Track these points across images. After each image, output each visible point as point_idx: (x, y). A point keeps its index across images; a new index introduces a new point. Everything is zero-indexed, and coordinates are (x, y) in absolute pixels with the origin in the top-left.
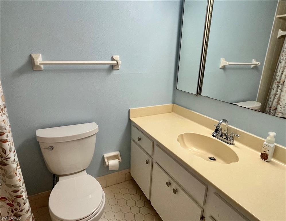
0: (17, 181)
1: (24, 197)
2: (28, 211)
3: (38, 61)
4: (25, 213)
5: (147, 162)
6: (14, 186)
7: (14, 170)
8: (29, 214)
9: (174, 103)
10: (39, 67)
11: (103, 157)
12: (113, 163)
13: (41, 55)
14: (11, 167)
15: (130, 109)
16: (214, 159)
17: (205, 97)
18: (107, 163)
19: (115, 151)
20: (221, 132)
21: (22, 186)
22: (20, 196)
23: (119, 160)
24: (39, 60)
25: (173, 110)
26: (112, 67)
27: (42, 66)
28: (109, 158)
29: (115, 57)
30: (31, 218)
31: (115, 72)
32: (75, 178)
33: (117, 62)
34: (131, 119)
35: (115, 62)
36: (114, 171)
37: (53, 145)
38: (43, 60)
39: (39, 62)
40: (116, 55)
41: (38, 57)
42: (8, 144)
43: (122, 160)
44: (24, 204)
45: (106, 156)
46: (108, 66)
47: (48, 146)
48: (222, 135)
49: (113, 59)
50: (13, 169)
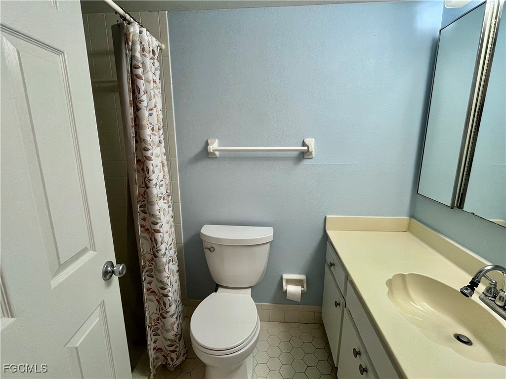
0: (165, 277)
1: (170, 298)
2: (173, 316)
3: (211, 147)
4: (170, 316)
5: (337, 304)
6: (162, 282)
7: (163, 265)
8: (174, 319)
9: (412, 216)
10: (213, 154)
11: (282, 278)
12: (294, 290)
13: (217, 140)
14: (160, 261)
15: (327, 216)
16: (466, 340)
17: (468, 214)
18: (285, 288)
19: (300, 273)
20: (493, 290)
21: (170, 285)
22: (167, 296)
23: (303, 289)
24: (214, 146)
25: (409, 229)
26: (304, 155)
27: (217, 153)
28: (289, 282)
29: (307, 141)
30: (176, 325)
31: (306, 162)
32: (241, 295)
33: (308, 148)
34: (327, 231)
35: (306, 148)
36: (292, 302)
37: (214, 246)
38: (219, 146)
39: (212, 149)
40: (309, 137)
41: (213, 143)
42: (161, 236)
43: (307, 289)
44: (170, 306)
45: (286, 276)
46: (297, 153)
47: (209, 246)
48: (495, 297)
49: (304, 144)
50: (162, 263)
